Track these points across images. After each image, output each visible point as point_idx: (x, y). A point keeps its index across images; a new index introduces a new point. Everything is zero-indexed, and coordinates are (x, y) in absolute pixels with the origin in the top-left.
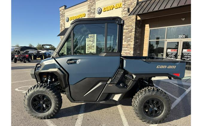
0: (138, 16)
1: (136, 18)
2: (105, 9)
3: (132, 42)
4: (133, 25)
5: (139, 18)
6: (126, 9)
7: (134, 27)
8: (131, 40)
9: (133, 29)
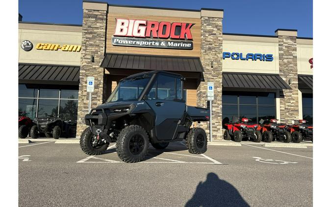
0: (106, 70)
1: (104, 71)
2: (40, 45)
3: (99, 100)
4: (99, 79)
5: (107, 72)
6: (89, 57)
7: (102, 81)
8: (98, 98)
9: (100, 84)
